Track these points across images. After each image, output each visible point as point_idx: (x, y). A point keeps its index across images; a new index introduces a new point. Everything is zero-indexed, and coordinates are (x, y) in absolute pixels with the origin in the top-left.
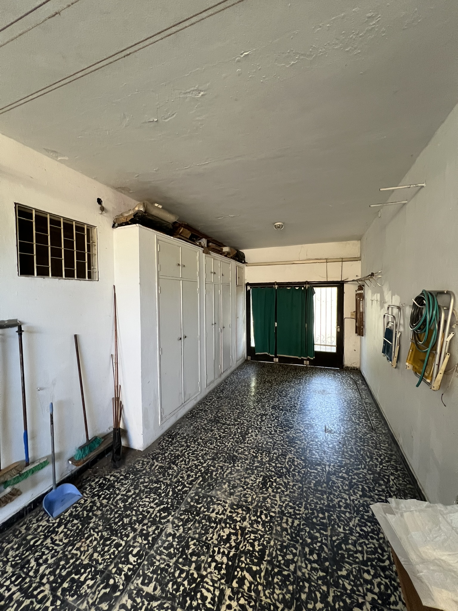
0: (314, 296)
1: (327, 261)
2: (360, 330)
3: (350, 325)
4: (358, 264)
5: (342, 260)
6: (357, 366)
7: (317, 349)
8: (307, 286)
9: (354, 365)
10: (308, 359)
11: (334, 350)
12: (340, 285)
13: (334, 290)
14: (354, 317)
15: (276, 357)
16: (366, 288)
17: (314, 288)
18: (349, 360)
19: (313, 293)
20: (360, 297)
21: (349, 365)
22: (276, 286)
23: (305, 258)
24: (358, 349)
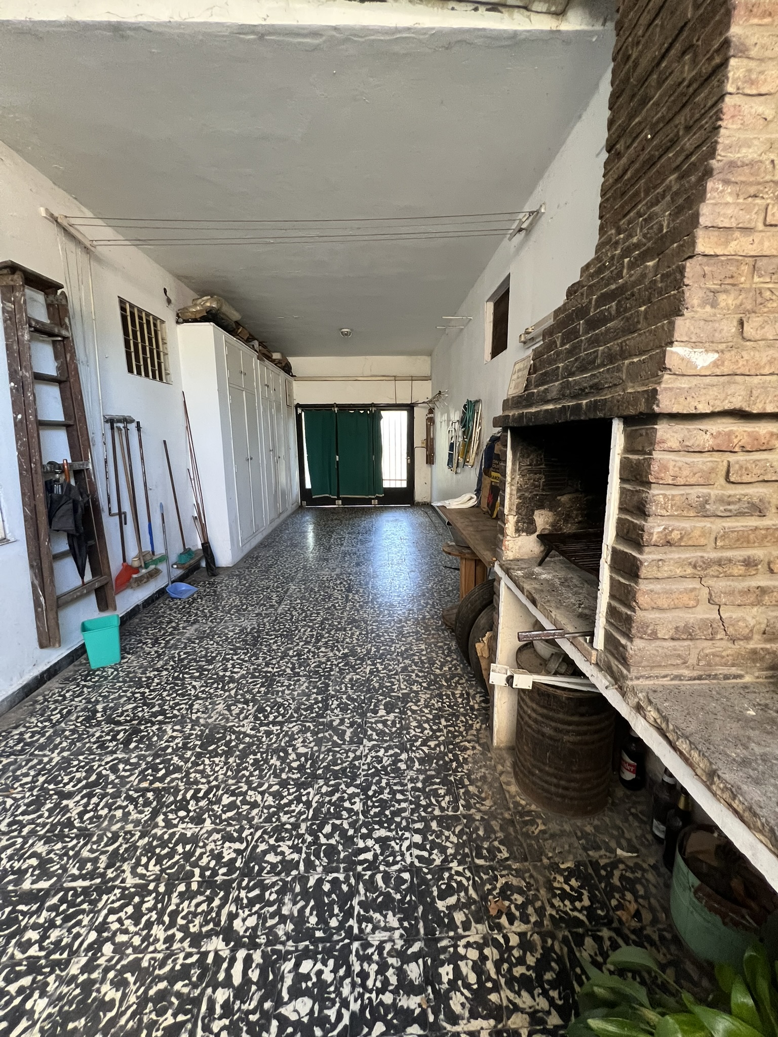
0: (382, 422)
1: (396, 378)
2: (430, 460)
3: (420, 455)
4: (428, 384)
5: (412, 379)
6: (427, 500)
7: (386, 484)
8: (374, 409)
9: (425, 500)
10: (377, 498)
11: (404, 485)
12: (410, 408)
13: (404, 414)
14: (424, 445)
15: (339, 499)
16: (436, 411)
17: (382, 412)
18: (420, 495)
19: (380, 417)
20: (431, 421)
21: (420, 501)
22: (336, 409)
23: (369, 374)
24: (429, 482)
